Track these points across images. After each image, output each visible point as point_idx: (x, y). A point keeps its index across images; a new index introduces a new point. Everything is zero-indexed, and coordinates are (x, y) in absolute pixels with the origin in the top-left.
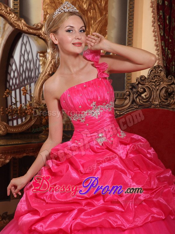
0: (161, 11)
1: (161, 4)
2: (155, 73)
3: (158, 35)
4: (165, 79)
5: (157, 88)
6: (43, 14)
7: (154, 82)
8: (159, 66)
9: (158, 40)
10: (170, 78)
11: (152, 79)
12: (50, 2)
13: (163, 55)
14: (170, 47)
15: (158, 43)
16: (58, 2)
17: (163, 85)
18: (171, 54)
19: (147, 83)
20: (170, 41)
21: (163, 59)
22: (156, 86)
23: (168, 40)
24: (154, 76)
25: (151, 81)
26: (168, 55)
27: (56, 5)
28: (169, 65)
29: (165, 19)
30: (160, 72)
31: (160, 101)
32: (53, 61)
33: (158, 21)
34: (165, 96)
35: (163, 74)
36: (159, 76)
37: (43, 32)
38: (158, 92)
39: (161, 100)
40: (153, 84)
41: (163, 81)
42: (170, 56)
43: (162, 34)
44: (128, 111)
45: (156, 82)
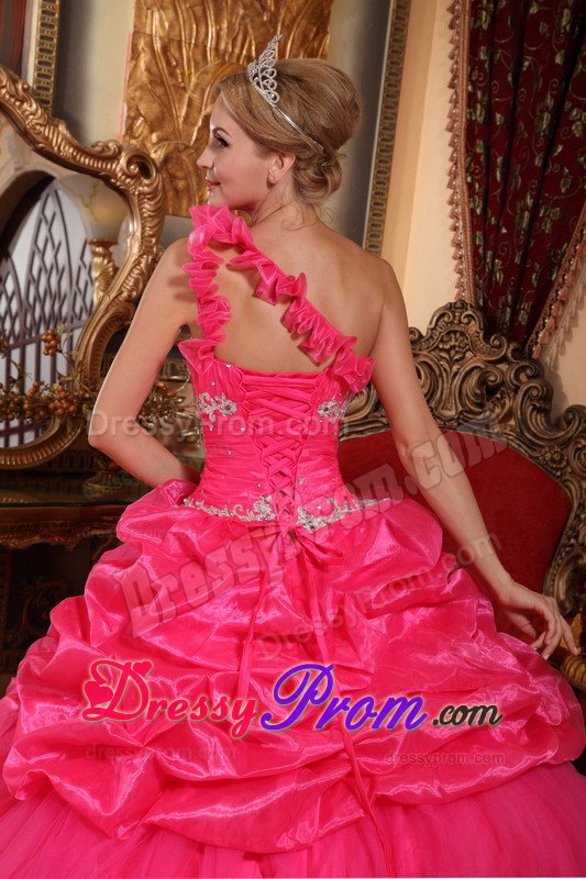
0: (480, 142)
1: (480, 120)
2: (452, 323)
3: (463, 213)
4: (481, 344)
5: (455, 368)
6: (125, 114)
7: (448, 351)
8: (464, 306)
9: (464, 227)
10: (497, 343)
11: (442, 341)
12: (150, 83)
13: (475, 273)
14: (503, 251)
15: (461, 238)
16: (174, 85)
17: (473, 360)
18: (504, 271)
19: (425, 353)
20: (504, 231)
21: (476, 285)
22: (451, 362)
23: (498, 227)
24: (448, 333)
25: (437, 347)
26: (492, 273)
27: (166, 91)
28: (495, 304)
29: (490, 167)
30: (466, 321)
31: (460, 409)
32: (143, 261)
33: (467, 170)
34: (476, 395)
35: (474, 327)
36: (463, 334)
37: (122, 169)
38: (457, 381)
39: (463, 405)
40: (444, 355)
41: (473, 348)
42: (499, 276)
43: (478, 211)
44: (361, 432)
45: (453, 352)
